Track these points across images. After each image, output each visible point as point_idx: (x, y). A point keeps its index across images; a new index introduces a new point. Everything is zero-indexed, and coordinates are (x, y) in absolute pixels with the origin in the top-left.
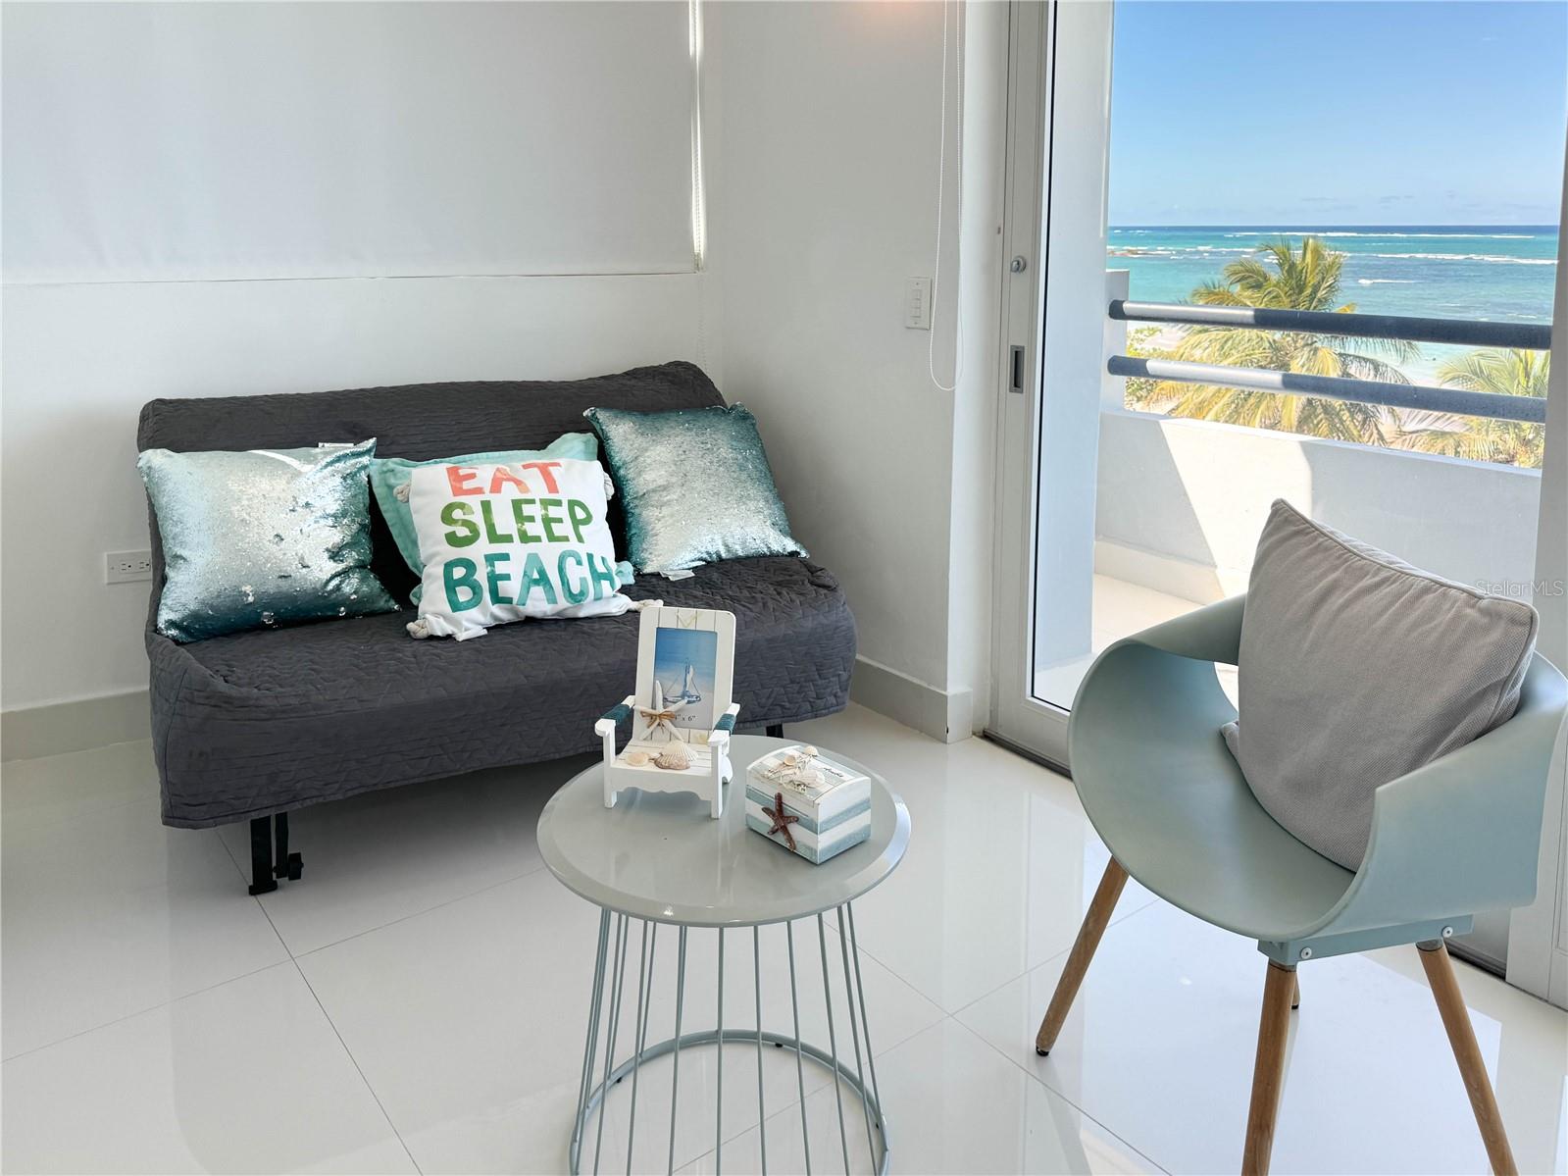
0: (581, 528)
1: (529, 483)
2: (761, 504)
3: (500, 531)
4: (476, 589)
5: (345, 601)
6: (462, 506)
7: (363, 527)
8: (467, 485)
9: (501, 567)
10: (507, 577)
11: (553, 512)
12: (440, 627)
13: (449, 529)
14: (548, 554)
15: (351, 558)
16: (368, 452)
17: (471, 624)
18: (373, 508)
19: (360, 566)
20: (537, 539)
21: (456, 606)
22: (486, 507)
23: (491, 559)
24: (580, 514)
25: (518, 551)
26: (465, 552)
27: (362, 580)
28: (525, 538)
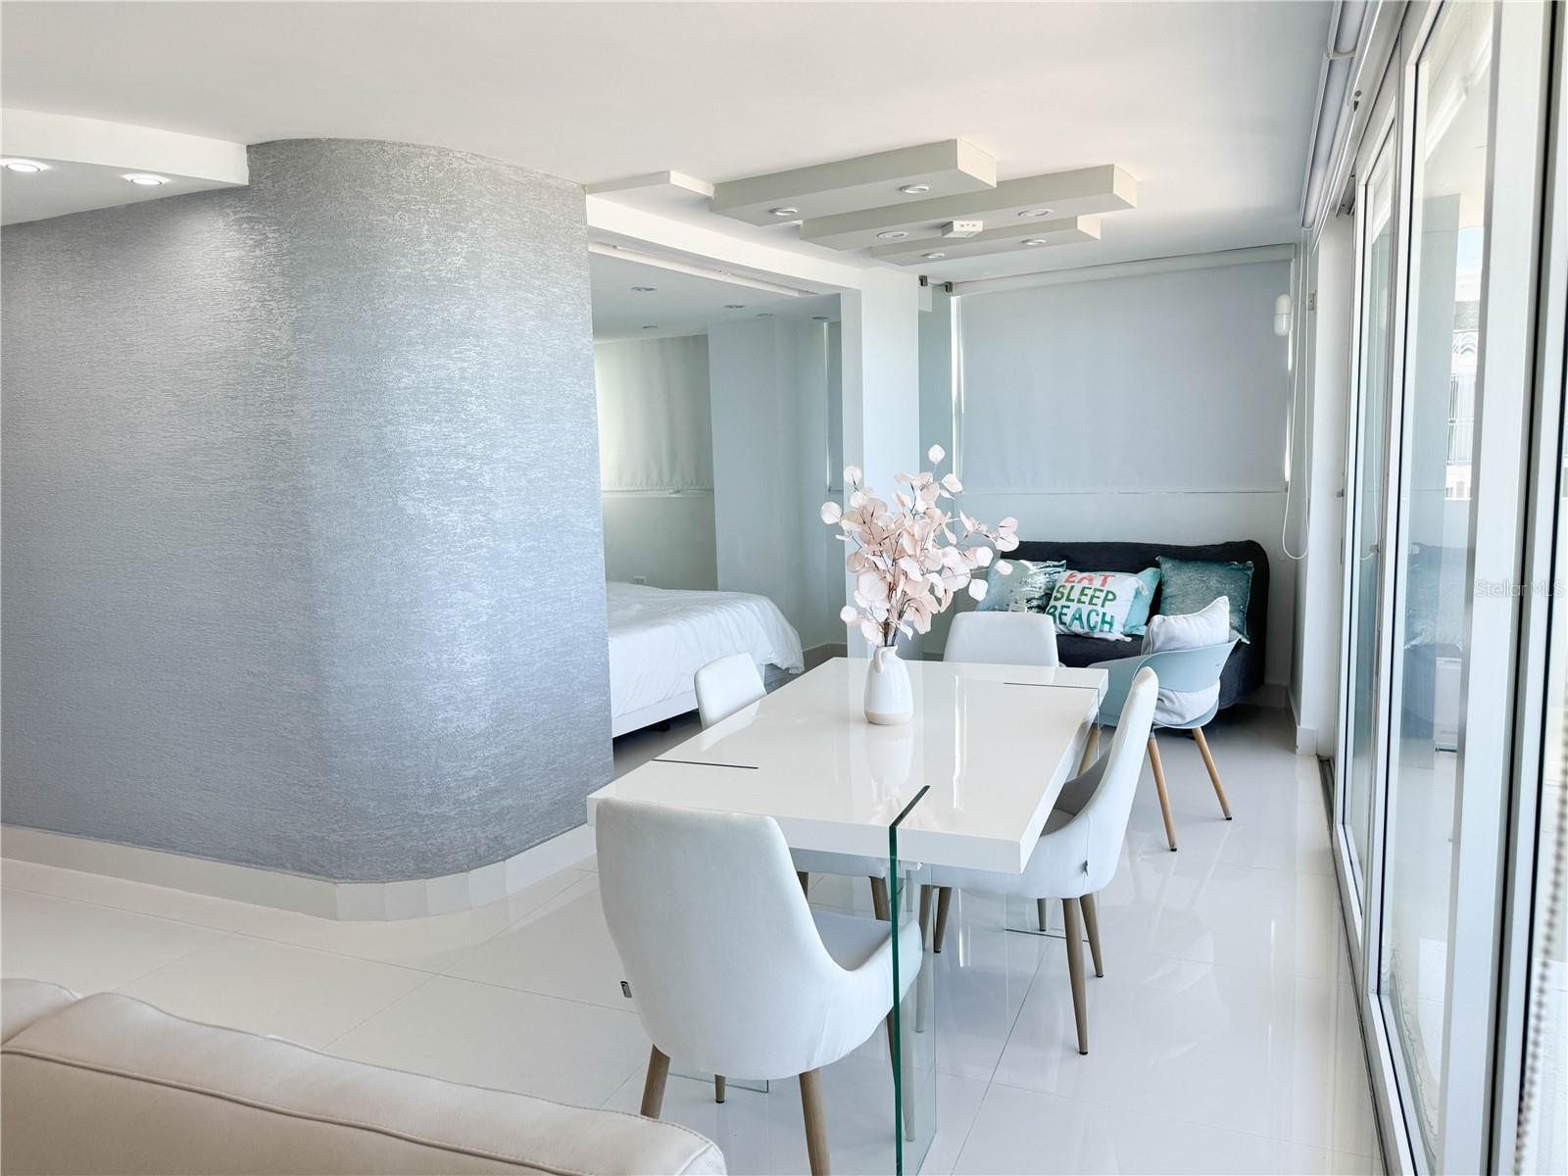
0: (1107, 602)
1: (1094, 581)
4: (1055, 617)
6: (1064, 587)
8: (1071, 579)
9: (1065, 611)
10: (1066, 615)
11: (1097, 594)
16: (1062, 566)
20: (1085, 602)
22: (1072, 588)
23: (1063, 607)
24: (1110, 596)
25: (1074, 606)
28: (1080, 601)
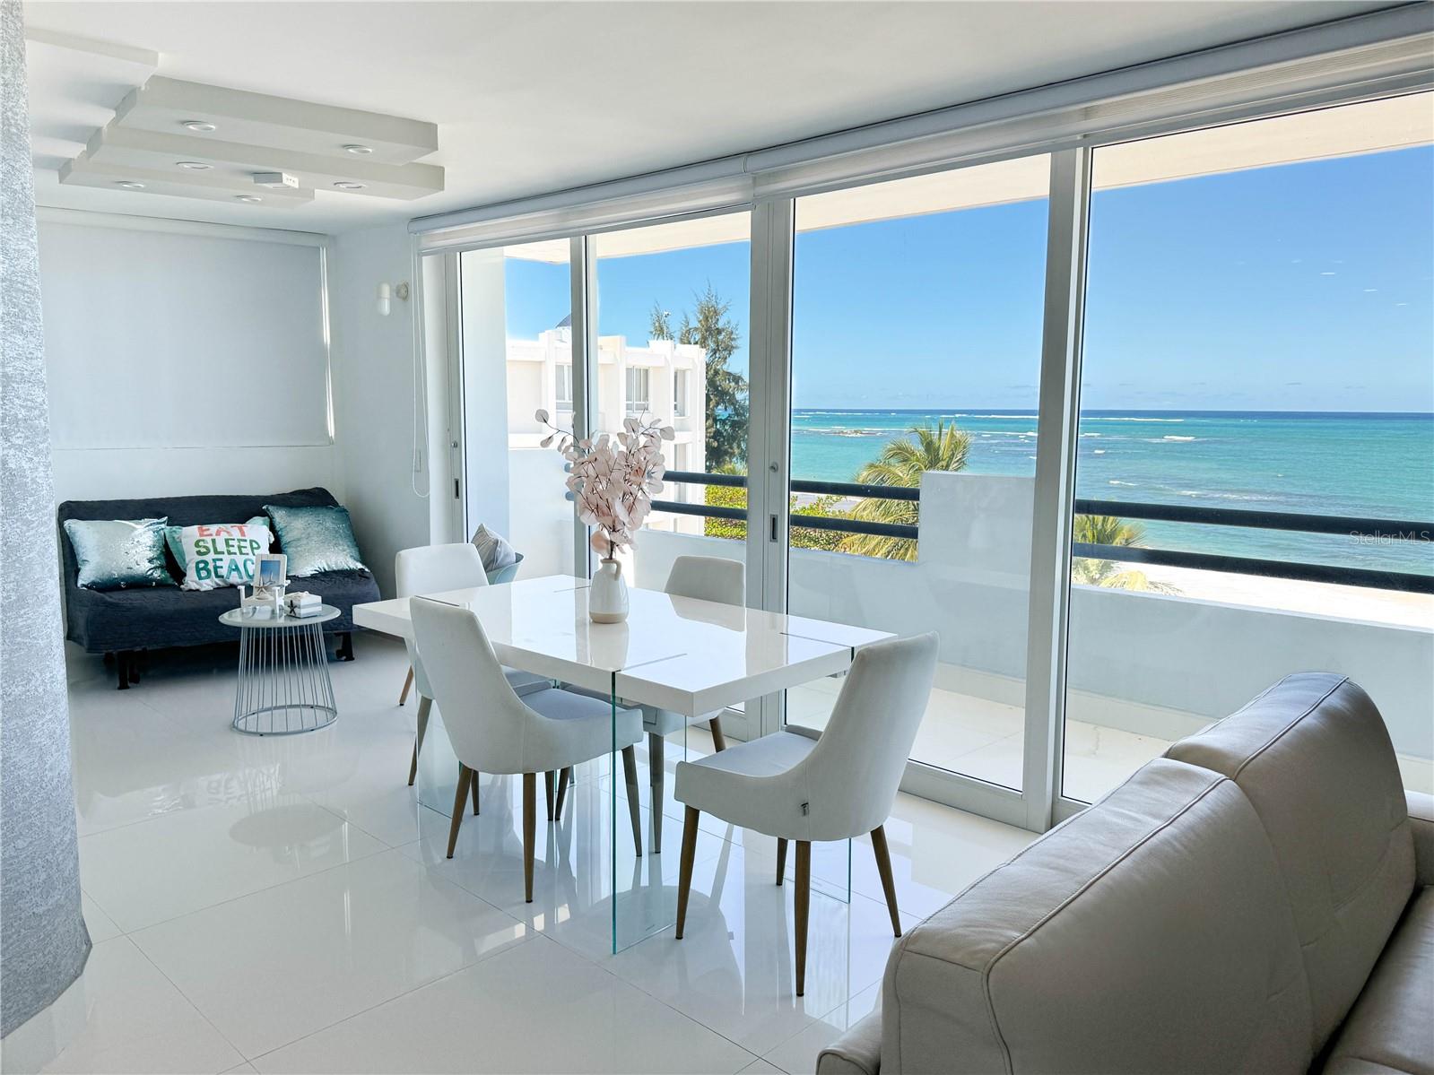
0: (255, 551)
1: (233, 533)
2: (346, 547)
3: (219, 550)
4: (209, 572)
5: (155, 580)
6: (203, 540)
7: (162, 552)
8: (205, 533)
9: (218, 563)
10: (222, 567)
11: (242, 544)
12: (194, 586)
13: (198, 549)
14: (240, 560)
15: (157, 563)
16: (164, 522)
17: (207, 585)
18: (166, 545)
19: (161, 567)
20: (235, 554)
21: (200, 578)
22: (214, 541)
23: (214, 560)
24: (255, 545)
25: (226, 557)
26: (204, 558)
27: (162, 572)
28: (229, 553)
